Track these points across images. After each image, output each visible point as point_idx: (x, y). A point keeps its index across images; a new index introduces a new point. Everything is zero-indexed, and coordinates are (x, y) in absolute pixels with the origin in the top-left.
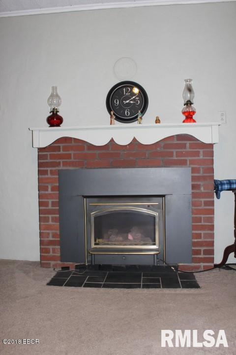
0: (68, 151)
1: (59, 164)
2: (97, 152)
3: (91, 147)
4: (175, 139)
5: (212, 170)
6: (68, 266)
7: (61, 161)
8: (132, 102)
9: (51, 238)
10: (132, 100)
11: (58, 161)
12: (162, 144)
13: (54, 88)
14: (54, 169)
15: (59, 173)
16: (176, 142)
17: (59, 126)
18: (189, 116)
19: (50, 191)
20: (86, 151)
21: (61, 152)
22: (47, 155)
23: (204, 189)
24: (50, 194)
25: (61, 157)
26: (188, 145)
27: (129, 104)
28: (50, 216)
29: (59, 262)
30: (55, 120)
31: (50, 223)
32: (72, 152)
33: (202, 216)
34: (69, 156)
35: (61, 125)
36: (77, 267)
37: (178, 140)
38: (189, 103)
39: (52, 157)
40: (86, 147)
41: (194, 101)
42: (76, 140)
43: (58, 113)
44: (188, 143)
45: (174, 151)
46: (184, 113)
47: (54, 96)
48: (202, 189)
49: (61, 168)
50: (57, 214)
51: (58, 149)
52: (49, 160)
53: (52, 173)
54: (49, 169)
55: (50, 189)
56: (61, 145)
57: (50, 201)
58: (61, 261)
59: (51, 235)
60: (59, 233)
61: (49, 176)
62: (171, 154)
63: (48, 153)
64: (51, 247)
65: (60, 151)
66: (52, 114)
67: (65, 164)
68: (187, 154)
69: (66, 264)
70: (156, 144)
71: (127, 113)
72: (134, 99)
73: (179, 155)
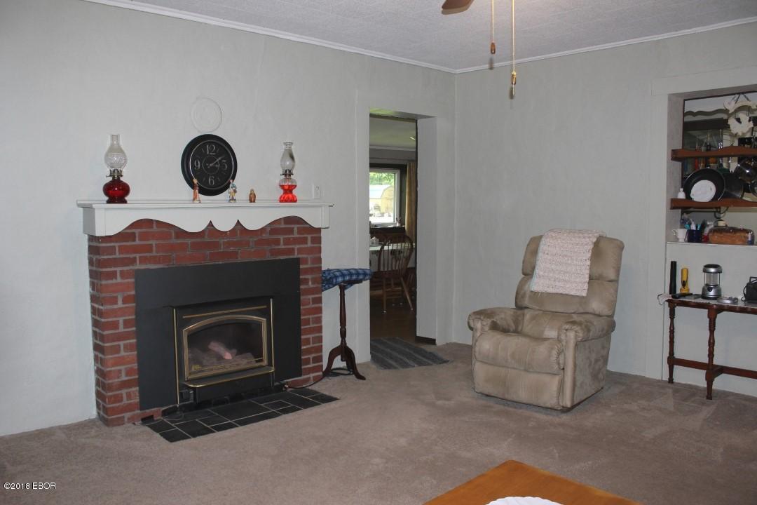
0: (148, 240)
1: (133, 261)
2: (189, 241)
3: (181, 233)
4: (282, 222)
5: (319, 260)
6: (152, 414)
7: (137, 256)
8: (216, 166)
9: (124, 378)
10: (217, 163)
11: (132, 256)
12: (268, 229)
13: (115, 137)
14: (125, 268)
15: (138, 273)
16: (283, 226)
17: (125, 202)
18: (288, 194)
19: (120, 304)
20: (174, 241)
21: (137, 242)
22: (114, 247)
23: (313, 284)
24: (120, 309)
25: (136, 249)
26: (296, 230)
27: (213, 168)
28: (122, 343)
29: (139, 412)
30: (117, 191)
31: (123, 353)
32: (153, 242)
33: (311, 317)
34: (149, 248)
35: (126, 198)
36: (164, 413)
37: (285, 223)
38: (288, 174)
39: (122, 250)
40: (173, 232)
41: (294, 172)
42: (160, 223)
43: (122, 179)
44: (296, 227)
45: (282, 238)
46: (282, 187)
47: (115, 149)
48: (310, 283)
49: (138, 266)
50: (133, 338)
51: (133, 237)
52: (118, 256)
53: (123, 275)
54: (118, 269)
55: (120, 302)
56: (137, 231)
57: (121, 320)
58: (141, 410)
59: (123, 373)
60: (136, 367)
61: (119, 280)
62: (277, 242)
63: (116, 245)
64: (124, 392)
65: (134, 240)
66: (111, 179)
67: (143, 260)
68: (296, 241)
69: (149, 412)
70: (262, 230)
71: (212, 181)
72: (220, 161)
73: (287, 242)
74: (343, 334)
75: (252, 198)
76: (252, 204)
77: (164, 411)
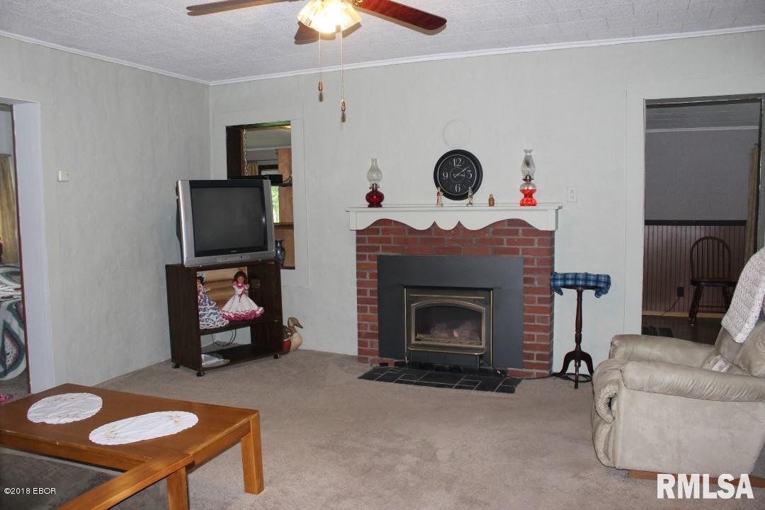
0: (387, 234)
1: (377, 249)
2: (418, 237)
3: (412, 231)
4: (506, 224)
5: (552, 261)
6: (387, 362)
7: (380, 245)
8: (462, 175)
9: (369, 331)
10: (463, 173)
11: (377, 245)
12: (491, 230)
13: (374, 160)
14: (372, 254)
15: (380, 258)
16: (506, 227)
17: (380, 206)
18: (528, 198)
19: (368, 279)
20: (407, 235)
21: (380, 235)
22: (365, 238)
23: (539, 284)
24: (368, 281)
25: (379, 241)
26: (521, 232)
27: (459, 178)
28: (368, 306)
29: (377, 357)
30: (375, 199)
31: (369, 313)
32: (392, 236)
33: (536, 315)
34: (388, 240)
35: (382, 203)
36: (396, 364)
37: (509, 225)
38: (528, 179)
39: (371, 240)
40: (406, 228)
41: (535, 177)
42: (396, 222)
43: (379, 190)
44: (521, 229)
45: (505, 238)
46: (523, 191)
47: (375, 169)
48: (536, 283)
49: (381, 253)
50: (375, 304)
51: (377, 231)
52: (367, 244)
53: (371, 258)
54: (367, 254)
55: (368, 277)
56: (380, 228)
57: (369, 289)
58: (380, 356)
59: (369, 328)
60: (377, 325)
61: (367, 261)
62: (501, 242)
63: (367, 236)
64: (368, 340)
66: (371, 190)
67: (384, 249)
68: (520, 242)
69: (386, 360)
70: (485, 230)
71: (458, 189)
72: (466, 171)
73: (510, 242)
74: (578, 339)
75: (491, 202)
76: (492, 208)
77: (396, 363)
